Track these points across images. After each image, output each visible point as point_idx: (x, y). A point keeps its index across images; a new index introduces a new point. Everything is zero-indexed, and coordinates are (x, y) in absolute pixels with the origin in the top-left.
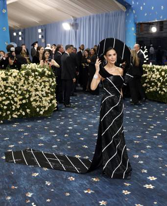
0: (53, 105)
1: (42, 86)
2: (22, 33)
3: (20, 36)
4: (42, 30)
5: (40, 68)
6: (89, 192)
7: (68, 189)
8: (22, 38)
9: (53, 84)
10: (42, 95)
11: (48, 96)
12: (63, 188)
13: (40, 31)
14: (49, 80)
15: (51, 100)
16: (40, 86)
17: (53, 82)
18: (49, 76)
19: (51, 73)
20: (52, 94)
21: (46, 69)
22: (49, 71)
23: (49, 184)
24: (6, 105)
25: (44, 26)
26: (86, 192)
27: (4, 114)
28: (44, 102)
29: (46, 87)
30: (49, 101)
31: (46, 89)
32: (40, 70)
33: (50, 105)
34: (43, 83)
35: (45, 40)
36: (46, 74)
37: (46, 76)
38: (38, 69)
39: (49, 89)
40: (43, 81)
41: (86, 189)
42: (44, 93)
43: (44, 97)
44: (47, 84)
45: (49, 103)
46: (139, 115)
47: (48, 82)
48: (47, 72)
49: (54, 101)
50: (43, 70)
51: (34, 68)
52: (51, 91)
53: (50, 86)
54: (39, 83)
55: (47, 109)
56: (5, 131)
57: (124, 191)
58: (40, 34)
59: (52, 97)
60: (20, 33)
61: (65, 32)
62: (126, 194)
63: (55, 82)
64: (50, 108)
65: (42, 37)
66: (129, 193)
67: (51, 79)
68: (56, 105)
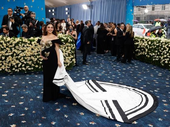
0: (73, 62)
1: (66, 49)
2: (55, 10)
3: (53, 12)
4: (68, 9)
5: (65, 37)
6: (93, 124)
7: (79, 120)
8: (54, 14)
9: (73, 48)
10: (66, 55)
11: (70, 56)
12: (76, 120)
13: (67, 9)
14: (71, 45)
15: (72, 59)
16: (65, 49)
17: (73, 47)
18: (71, 43)
19: (73, 41)
20: (72, 54)
21: (69, 38)
22: (71, 39)
23: (67, 117)
24: (41, 61)
25: (70, 6)
26: (91, 123)
27: (40, 67)
28: (67, 60)
29: (69, 50)
30: (70, 60)
31: (68, 52)
32: (65, 38)
33: (71, 62)
34: (67, 47)
35: (70, 15)
36: (69, 41)
37: (69, 43)
38: (64, 38)
39: (70, 51)
40: (66, 46)
41: (91, 121)
42: (67, 54)
43: (67, 56)
44: (69, 48)
45: (70, 61)
46: (132, 71)
47: (70, 46)
48: (70, 40)
49: (74, 60)
50: (67, 38)
51: (61, 37)
52: (72, 53)
53: (72, 49)
54: (64, 47)
55: (68, 65)
56: (40, 79)
57: (116, 125)
58: (67, 11)
59: (72, 57)
60: (53, 10)
61: (84, 11)
62: (117, 126)
63: (75, 47)
64: (70, 64)
65: (68, 13)
66: (120, 126)
67: (72, 45)
68: (75, 62)
